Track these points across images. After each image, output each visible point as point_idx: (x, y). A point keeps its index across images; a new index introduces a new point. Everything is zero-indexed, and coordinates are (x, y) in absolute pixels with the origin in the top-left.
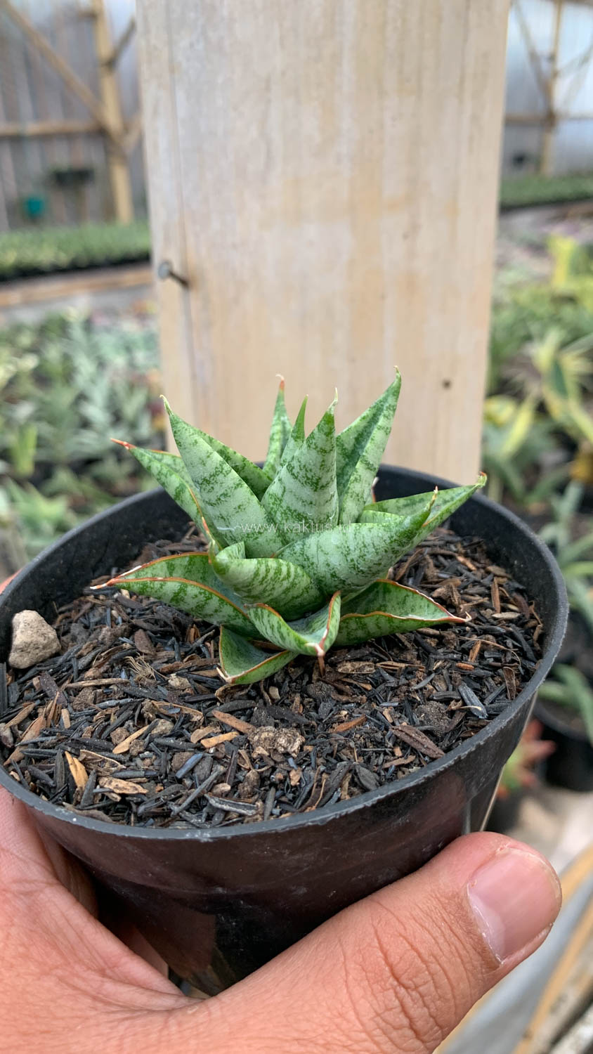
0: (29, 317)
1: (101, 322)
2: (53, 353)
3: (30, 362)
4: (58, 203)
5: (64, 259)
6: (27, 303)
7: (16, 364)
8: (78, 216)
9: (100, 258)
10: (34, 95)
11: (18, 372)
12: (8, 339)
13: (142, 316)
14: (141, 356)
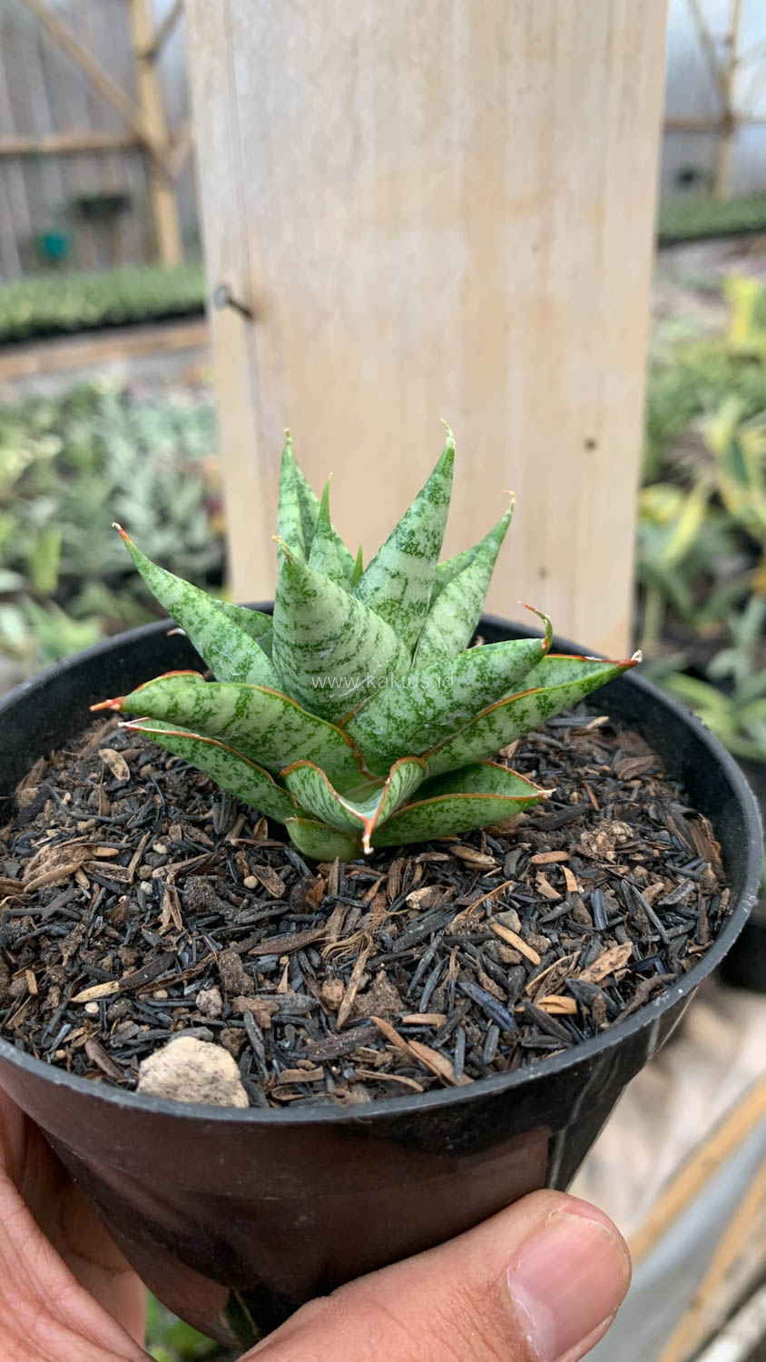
0: (50, 389)
1: (142, 394)
2: (81, 435)
3: (50, 447)
4: (84, 240)
5: (93, 312)
6: (46, 371)
7: (32, 449)
8: (111, 258)
9: (140, 311)
10: (52, 100)
11: (35, 460)
12: (24, 416)
13: (195, 385)
14: (194, 438)
